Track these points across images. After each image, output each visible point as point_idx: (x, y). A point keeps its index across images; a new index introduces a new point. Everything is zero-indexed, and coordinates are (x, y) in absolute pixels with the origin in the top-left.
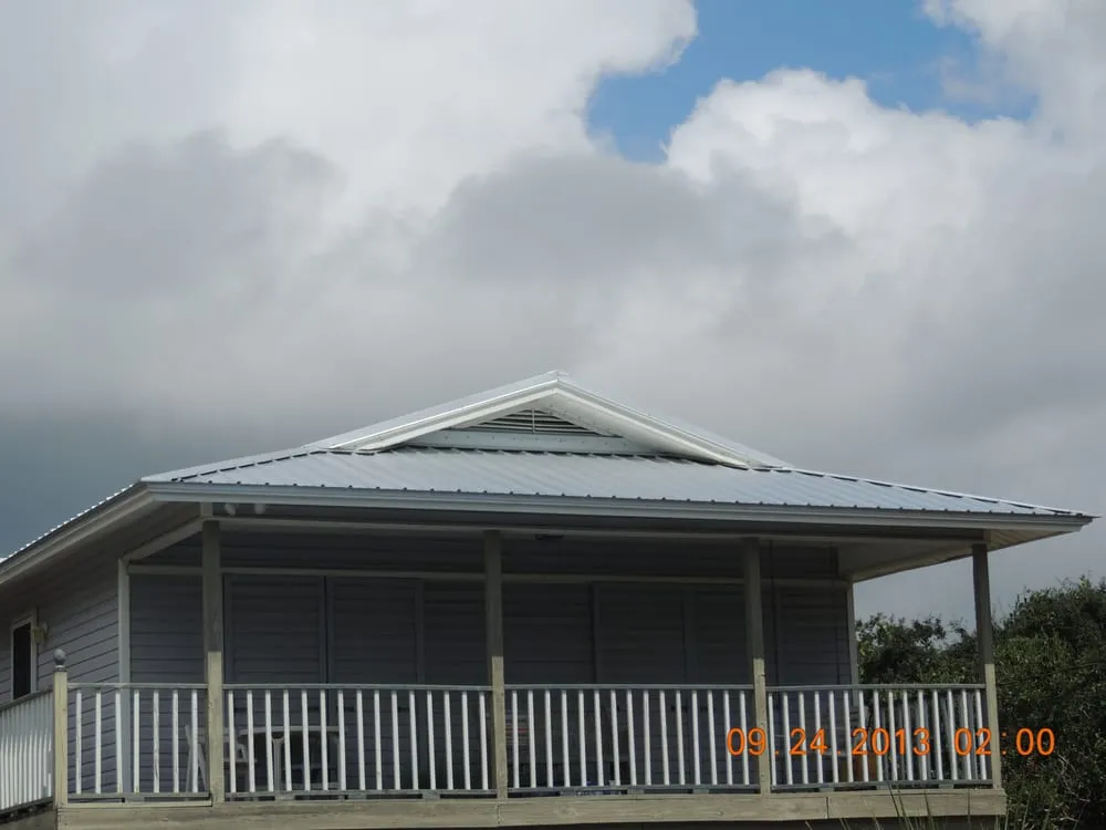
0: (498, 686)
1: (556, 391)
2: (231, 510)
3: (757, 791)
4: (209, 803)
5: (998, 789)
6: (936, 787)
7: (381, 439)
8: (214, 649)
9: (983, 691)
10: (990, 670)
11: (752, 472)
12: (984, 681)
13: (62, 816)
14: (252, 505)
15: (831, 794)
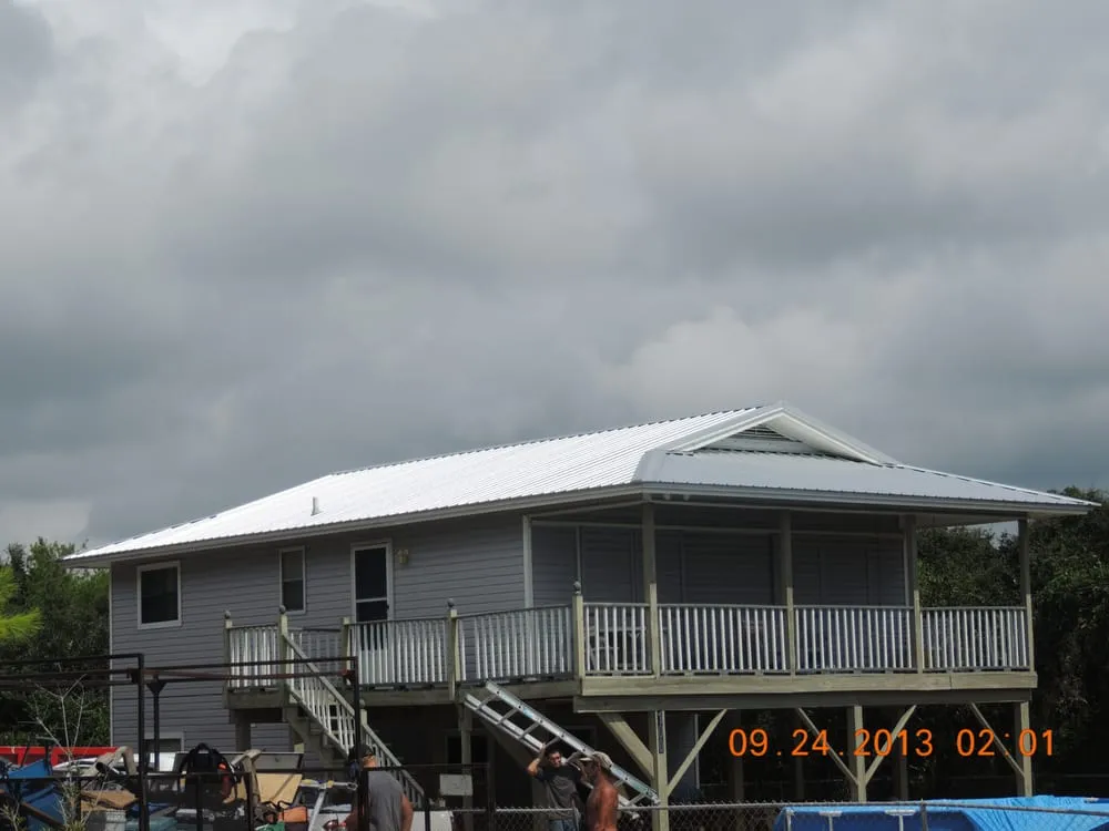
0: (790, 607)
1: (782, 414)
2: (668, 498)
3: (915, 672)
4: (652, 677)
5: (1033, 673)
6: (1002, 670)
7: (693, 444)
8: (652, 582)
9: (1025, 611)
10: (1029, 597)
11: (884, 468)
12: (1026, 605)
13: (584, 684)
14: (682, 496)
15: (953, 674)
